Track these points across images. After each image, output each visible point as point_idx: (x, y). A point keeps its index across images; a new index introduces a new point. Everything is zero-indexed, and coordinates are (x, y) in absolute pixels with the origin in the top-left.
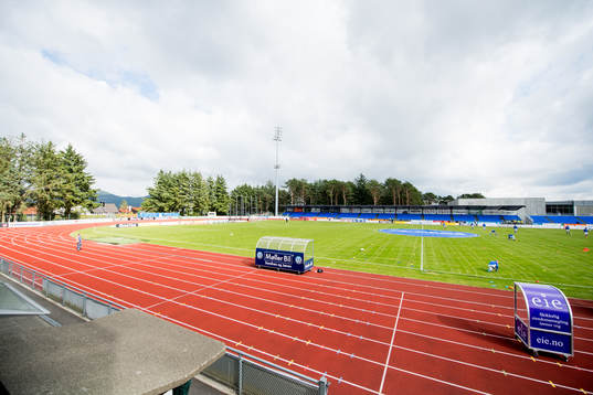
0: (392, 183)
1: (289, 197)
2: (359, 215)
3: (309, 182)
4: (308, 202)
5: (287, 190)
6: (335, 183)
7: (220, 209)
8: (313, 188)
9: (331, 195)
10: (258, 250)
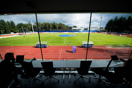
0: (60, 24)
1: (36, 27)
2: (54, 31)
3: (41, 23)
4: (41, 28)
5: (35, 25)
6: (48, 23)
7: (15, 31)
8: (42, 25)
9: (47, 27)
10: (36, 45)
